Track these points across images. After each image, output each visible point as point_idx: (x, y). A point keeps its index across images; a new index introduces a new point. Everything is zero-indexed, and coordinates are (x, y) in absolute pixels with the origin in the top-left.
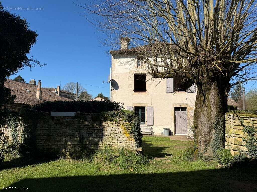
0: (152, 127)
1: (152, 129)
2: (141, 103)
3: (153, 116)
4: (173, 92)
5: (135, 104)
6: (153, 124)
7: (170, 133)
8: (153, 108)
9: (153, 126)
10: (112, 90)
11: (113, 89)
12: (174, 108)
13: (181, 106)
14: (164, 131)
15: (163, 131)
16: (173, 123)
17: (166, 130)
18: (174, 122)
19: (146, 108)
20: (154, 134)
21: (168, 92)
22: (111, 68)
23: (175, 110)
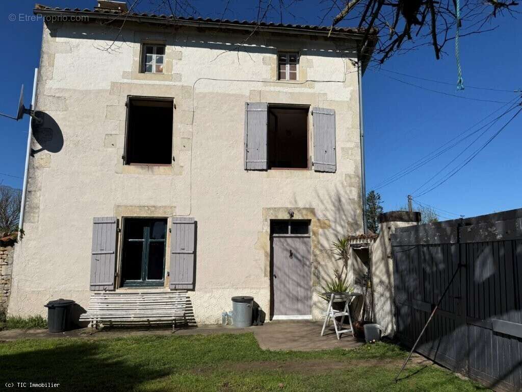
0: (190, 293)
1: (189, 303)
2: (152, 203)
3: (195, 253)
4: (265, 167)
5: (126, 206)
6: (194, 283)
7: (256, 316)
8: (196, 223)
9: (193, 290)
10: (33, 153)
11: (39, 147)
12: (269, 222)
13: (292, 215)
14: (235, 308)
15: (229, 307)
16: (265, 275)
17: (240, 305)
18: (268, 274)
19: (170, 224)
20: (197, 320)
21: (248, 168)
22: (36, 70)
23: (273, 231)
